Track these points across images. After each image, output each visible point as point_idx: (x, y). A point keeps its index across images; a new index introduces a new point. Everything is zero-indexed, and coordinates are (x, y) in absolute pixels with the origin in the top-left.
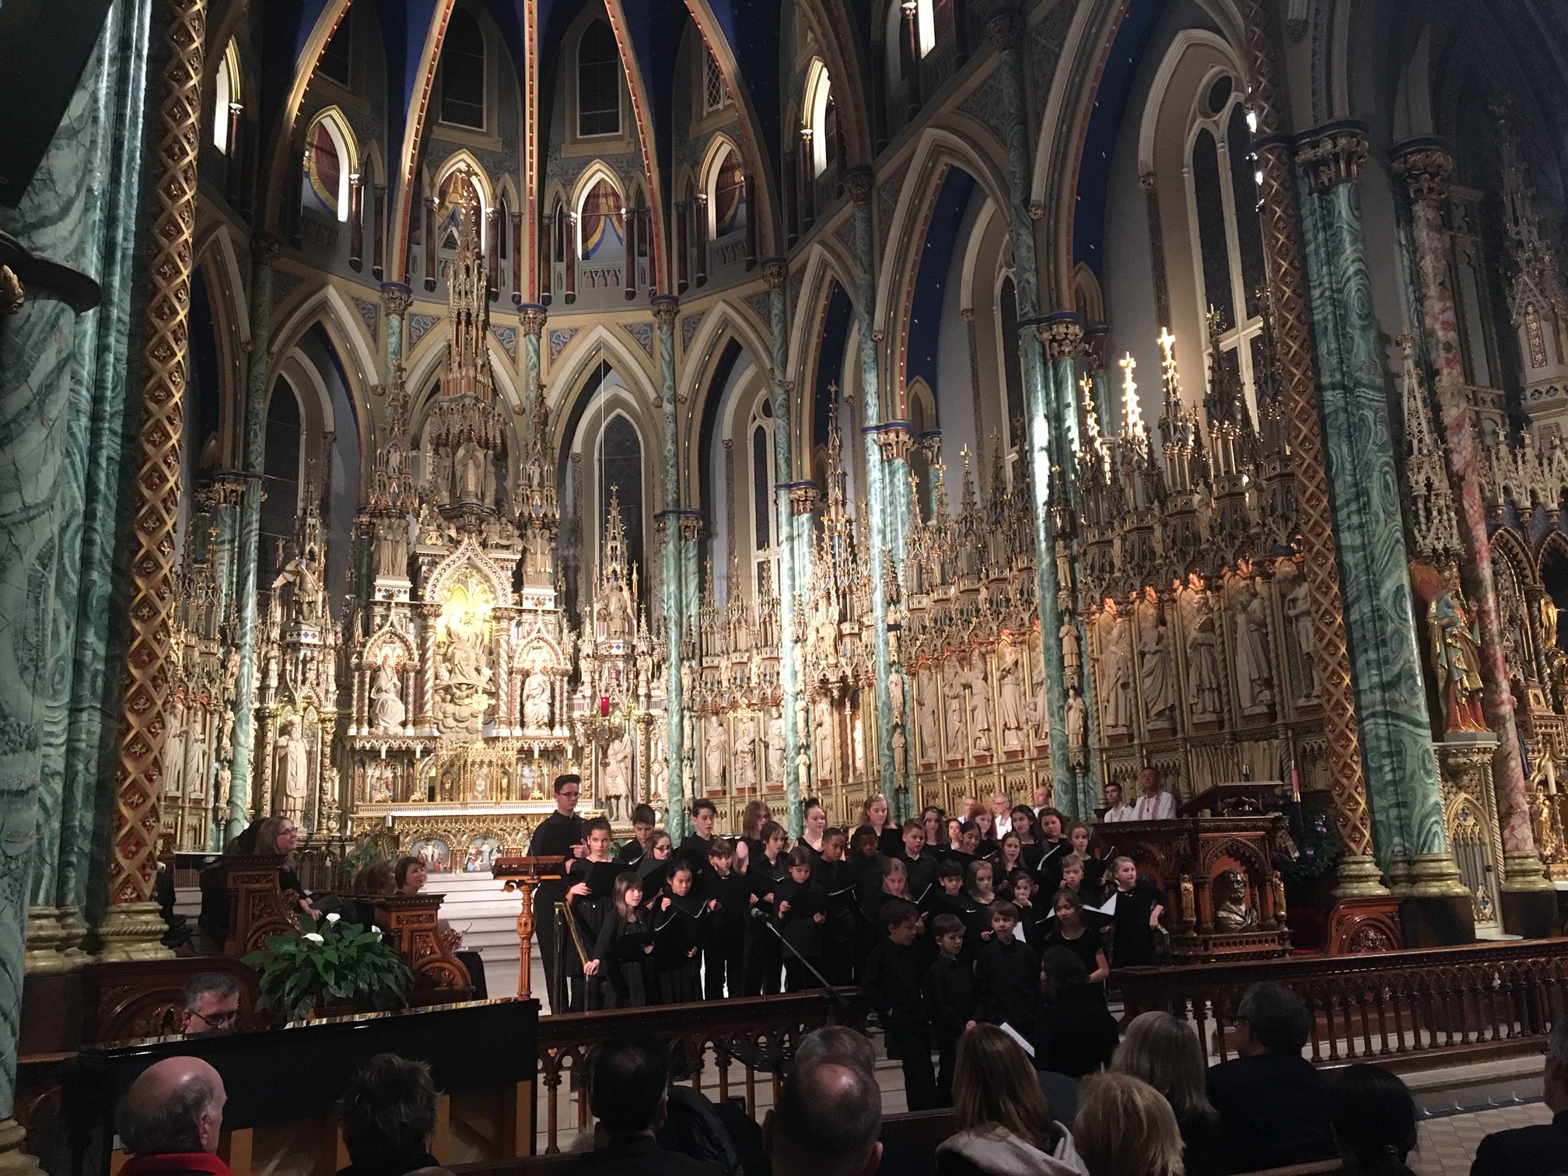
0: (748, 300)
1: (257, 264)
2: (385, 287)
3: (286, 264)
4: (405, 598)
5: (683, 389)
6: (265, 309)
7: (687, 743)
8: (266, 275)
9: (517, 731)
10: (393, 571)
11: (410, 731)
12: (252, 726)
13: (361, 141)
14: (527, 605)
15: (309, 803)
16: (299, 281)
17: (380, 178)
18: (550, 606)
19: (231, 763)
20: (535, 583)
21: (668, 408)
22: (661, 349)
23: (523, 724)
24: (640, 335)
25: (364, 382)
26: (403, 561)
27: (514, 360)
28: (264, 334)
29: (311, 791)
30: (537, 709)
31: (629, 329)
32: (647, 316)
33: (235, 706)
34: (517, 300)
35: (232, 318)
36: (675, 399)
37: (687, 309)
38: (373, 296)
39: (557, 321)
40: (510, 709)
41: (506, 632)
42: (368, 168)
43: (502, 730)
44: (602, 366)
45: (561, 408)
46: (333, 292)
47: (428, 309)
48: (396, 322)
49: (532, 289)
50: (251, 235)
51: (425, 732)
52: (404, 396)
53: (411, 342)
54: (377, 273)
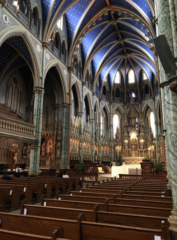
1: (110, 105)
2: (124, 103)
3: (113, 104)
4: (127, 135)
5: (156, 108)
6: (111, 109)
7: (159, 150)
9: (140, 149)
10: (126, 133)
11: (129, 149)
12: (113, 149)
13: (121, 88)
14: (140, 135)
16: (115, 105)
18: (143, 135)
19: (111, 153)
20: (141, 133)
21: (154, 110)
22: (154, 104)
23: (141, 149)
24: (151, 102)
25: (122, 114)
26: (127, 132)
27: (138, 107)
28: (111, 112)
30: (142, 147)
32: (152, 100)
33: (111, 147)
35: (108, 111)
37: (156, 98)
39: (143, 102)
40: (139, 147)
41: (138, 138)
42: (122, 91)
43: (138, 149)
44: (148, 106)
45: (144, 112)
46: (119, 105)
47: (129, 104)
48: (125, 106)
49: (140, 100)
50: (110, 103)
51: (130, 149)
52: (127, 114)
53: (127, 108)
54: (124, 102)
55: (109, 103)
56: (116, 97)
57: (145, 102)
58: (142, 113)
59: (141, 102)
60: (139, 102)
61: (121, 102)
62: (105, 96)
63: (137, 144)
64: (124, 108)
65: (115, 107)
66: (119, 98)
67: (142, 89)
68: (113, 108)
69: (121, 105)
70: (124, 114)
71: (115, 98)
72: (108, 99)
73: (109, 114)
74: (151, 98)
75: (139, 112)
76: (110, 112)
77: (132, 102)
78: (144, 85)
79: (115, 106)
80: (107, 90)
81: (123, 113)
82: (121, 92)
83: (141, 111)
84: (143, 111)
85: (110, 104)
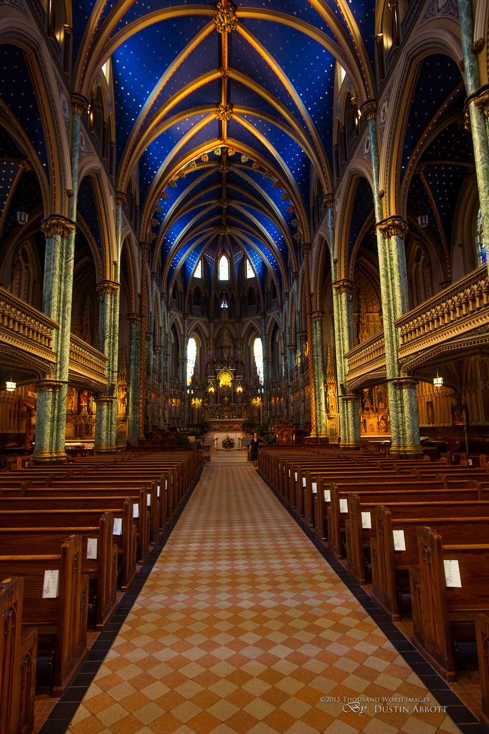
0: (277, 313)
1: (184, 319)
2: (209, 318)
3: (190, 318)
4: (214, 379)
5: (267, 333)
6: (186, 328)
8: (186, 321)
10: (211, 375)
11: (216, 404)
12: (187, 404)
13: (204, 289)
14: (237, 379)
15: (198, 417)
16: (192, 320)
17: (208, 296)
18: (242, 379)
19: (184, 411)
20: (239, 375)
21: (264, 336)
22: (263, 324)
24: (259, 321)
26: (213, 372)
27: (235, 328)
28: (186, 332)
29: (199, 415)
30: (239, 400)
31: (257, 320)
32: (260, 317)
33: (184, 401)
34: (235, 316)
35: (180, 330)
36: (266, 335)
37: (268, 315)
38: (206, 320)
39: (243, 320)
40: (234, 400)
41: (233, 385)
42: (205, 294)
43: (233, 404)
44: (253, 328)
45: (244, 338)
46: (199, 321)
47: (218, 320)
48: (211, 324)
49: (238, 314)
50: (184, 314)
51: (219, 404)
52: (213, 339)
53: (215, 327)
54: (208, 315)
55: (181, 316)
56: (194, 304)
57: (247, 319)
58: (241, 338)
59: (240, 318)
60: (236, 318)
61: (203, 315)
62: (176, 301)
63: (231, 394)
64: (208, 327)
65: (192, 323)
66: (200, 307)
67: (243, 294)
68: (188, 325)
69: (204, 322)
70: (207, 339)
71: (194, 306)
72: (180, 308)
73: (182, 338)
74: (259, 313)
75: (235, 337)
76: (184, 333)
77: (225, 317)
78: (247, 289)
79: (194, 321)
80: (179, 290)
81: (208, 336)
82: (203, 295)
83: (240, 336)
84: (242, 336)
85: (184, 317)
